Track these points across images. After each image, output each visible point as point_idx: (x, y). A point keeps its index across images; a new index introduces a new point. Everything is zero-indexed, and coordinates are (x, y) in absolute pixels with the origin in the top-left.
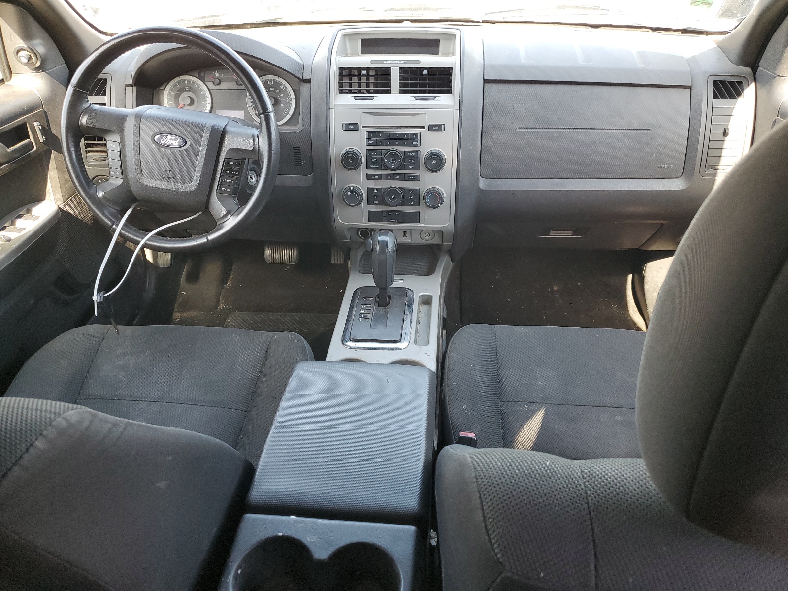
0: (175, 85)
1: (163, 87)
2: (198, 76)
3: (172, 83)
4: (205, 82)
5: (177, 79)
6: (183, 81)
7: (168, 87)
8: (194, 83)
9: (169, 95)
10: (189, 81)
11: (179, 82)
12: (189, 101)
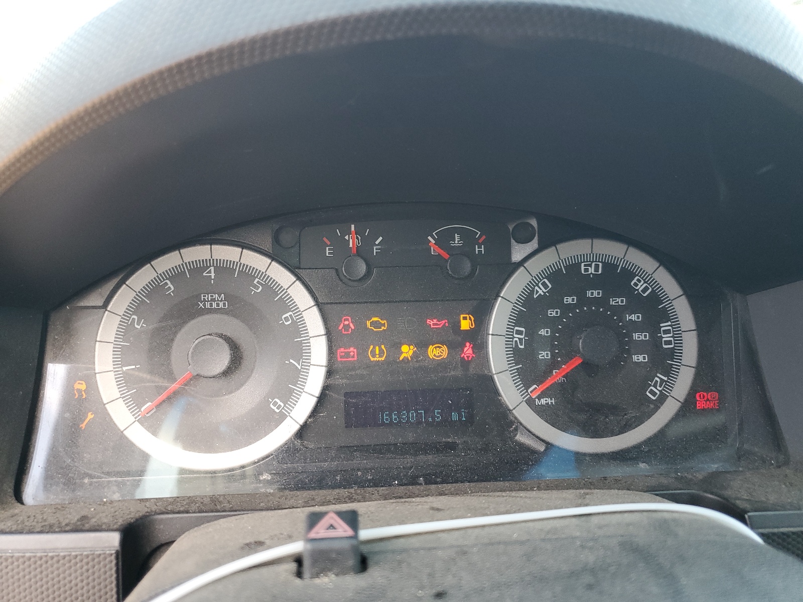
0: (154, 290)
1: (94, 299)
2: (268, 245)
3: (142, 278)
4: (302, 273)
5: (168, 262)
6: (198, 269)
7: (124, 298)
8: (248, 274)
9: (126, 330)
10: (224, 269)
11: (176, 276)
12: (223, 360)
